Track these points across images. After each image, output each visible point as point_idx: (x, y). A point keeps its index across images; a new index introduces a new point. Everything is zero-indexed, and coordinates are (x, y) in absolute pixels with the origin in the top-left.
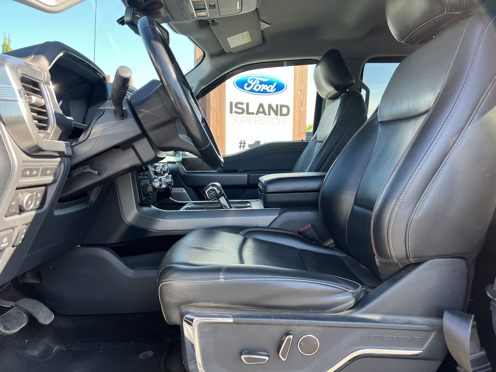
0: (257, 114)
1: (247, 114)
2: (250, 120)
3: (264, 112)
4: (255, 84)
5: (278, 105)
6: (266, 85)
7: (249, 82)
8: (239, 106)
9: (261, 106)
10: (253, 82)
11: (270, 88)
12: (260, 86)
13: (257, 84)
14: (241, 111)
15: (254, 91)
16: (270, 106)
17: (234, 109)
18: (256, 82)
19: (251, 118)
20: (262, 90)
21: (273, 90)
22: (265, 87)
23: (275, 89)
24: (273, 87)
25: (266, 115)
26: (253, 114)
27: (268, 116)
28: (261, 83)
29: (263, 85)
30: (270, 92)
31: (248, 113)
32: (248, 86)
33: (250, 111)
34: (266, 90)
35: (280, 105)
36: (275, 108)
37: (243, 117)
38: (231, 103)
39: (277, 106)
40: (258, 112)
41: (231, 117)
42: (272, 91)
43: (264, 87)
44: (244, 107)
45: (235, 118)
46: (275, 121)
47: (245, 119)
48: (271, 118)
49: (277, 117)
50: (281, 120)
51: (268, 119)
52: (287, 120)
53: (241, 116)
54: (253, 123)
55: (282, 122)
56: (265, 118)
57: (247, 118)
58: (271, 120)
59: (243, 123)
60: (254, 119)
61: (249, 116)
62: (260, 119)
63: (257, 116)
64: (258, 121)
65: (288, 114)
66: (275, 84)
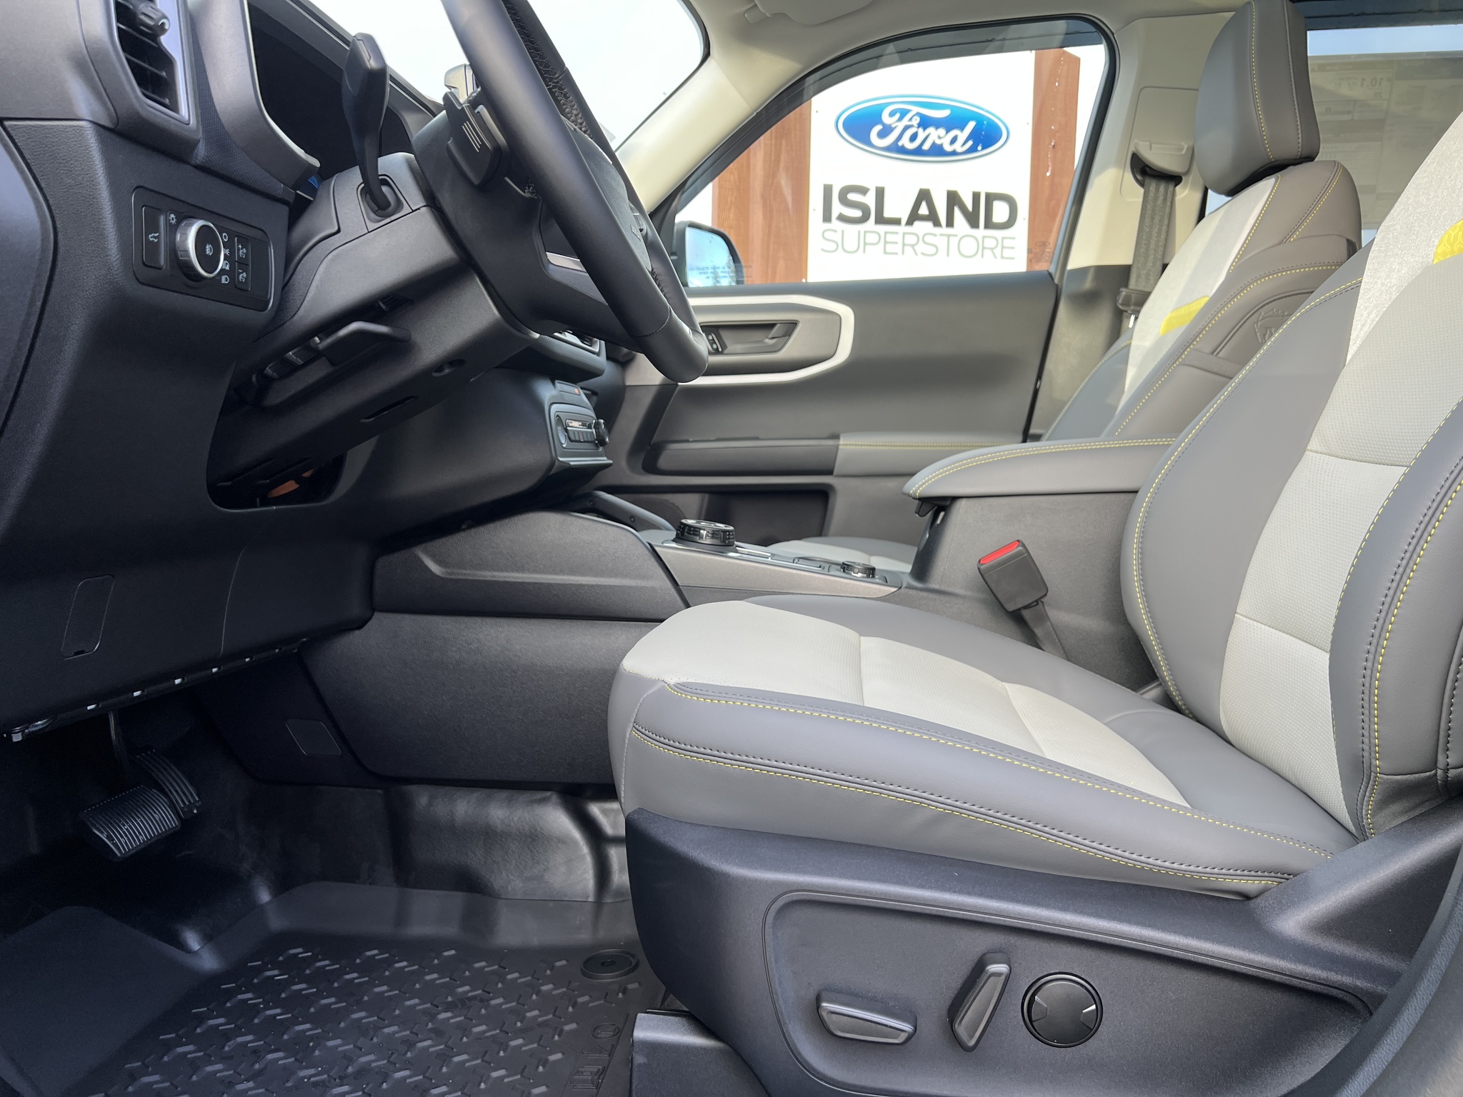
0: (910, 222)
1: (876, 223)
2: (886, 242)
3: (933, 218)
4: (906, 128)
5: (979, 193)
6: (942, 131)
7: (886, 119)
8: (852, 197)
9: (924, 196)
10: (900, 119)
11: (953, 141)
13: (911, 126)
14: (857, 213)
15: (903, 150)
16: (953, 198)
17: (837, 208)
18: (911, 119)
19: (889, 238)
20: (926, 147)
21: (963, 145)
22: (939, 137)
23: (970, 143)
24: (963, 135)
25: (940, 226)
26: (896, 222)
27: (944, 230)
28: (925, 123)
29: (931, 130)
30: (954, 153)
31: (881, 220)
32: (883, 134)
33: (888, 213)
34: (942, 145)
35: (986, 194)
36: (969, 205)
37: (865, 232)
38: (828, 190)
39: (976, 197)
40: (914, 217)
41: (827, 235)
42: (960, 150)
43: (934, 135)
44: (870, 200)
45: (837, 237)
46: (969, 246)
47: (872, 238)
48: (956, 236)
49: (974, 232)
50: (990, 243)
51: (946, 238)
52: (1007, 242)
53: (859, 231)
54: (896, 254)
55: (992, 249)
56: (935, 235)
57: (877, 237)
58: (954, 241)
59: (864, 251)
60: (898, 238)
61: (882, 228)
62: (921, 239)
63: (909, 229)
64: (913, 246)
65: (1010, 223)
66: (971, 126)
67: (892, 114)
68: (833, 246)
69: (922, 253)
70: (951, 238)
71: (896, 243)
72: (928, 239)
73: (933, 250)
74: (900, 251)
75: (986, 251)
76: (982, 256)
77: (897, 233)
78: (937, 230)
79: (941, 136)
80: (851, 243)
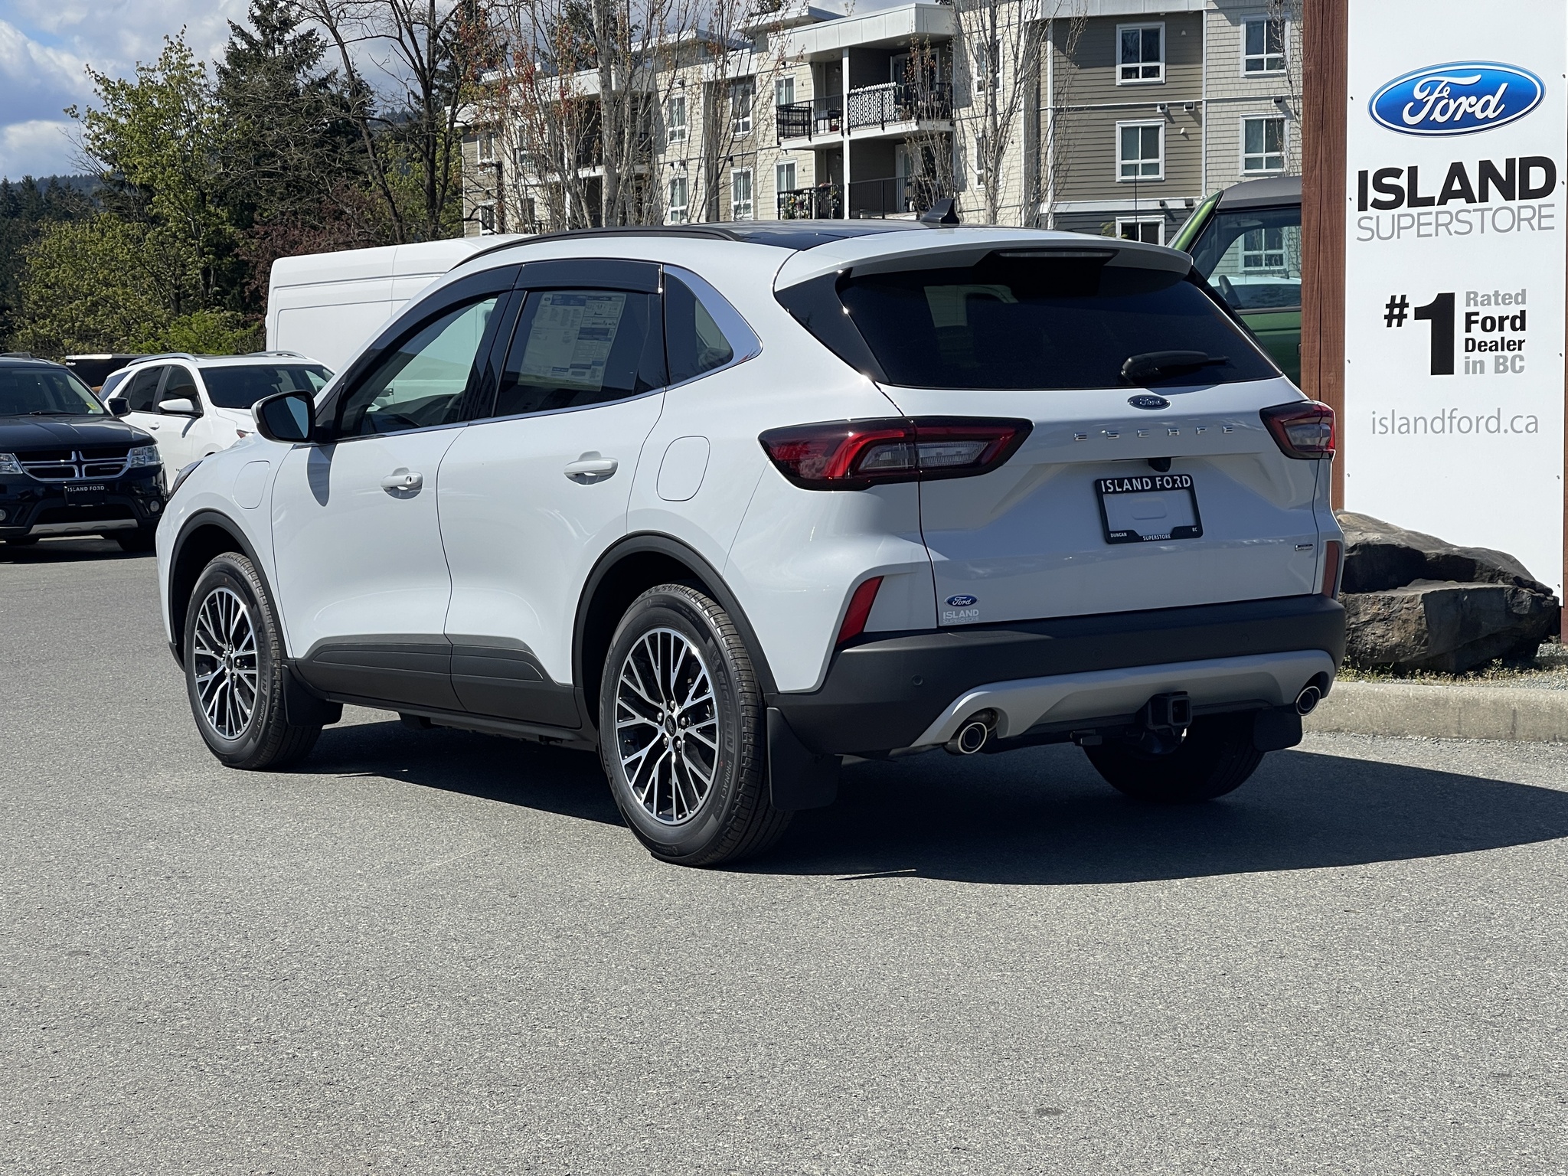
0: (1443, 201)
1: (1410, 205)
2: (1419, 224)
3: (1466, 194)
4: (1438, 100)
5: (1513, 161)
6: (1473, 100)
7: (1418, 95)
8: (1387, 181)
9: (1457, 170)
10: (1430, 94)
11: (1484, 109)
12: (1453, 106)
13: (1443, 98)
14: (1390, 197)
15: (1436, 125)
16: (1487, 169)
17: (1373, 194)
18: (1441, 92)
19: (1423, 219)
20: (1457, 118)
21: (1494, 111)
22: (1471, 106)
23: (1503, 106)
24: (1494, 101)
25: (1474, 201)
26: (1429, 202)
27: (1478, 205)
28: (1457, 92)
29: (1463, 99)
30: (1487, 120)
31: (1415, 202)
32: (1413, 113)
33: (1421, 193)
34: (1473, 114)
35: (1522, 161)
36: (1503, 173)
37: (1399, 216)
38: (1363, 175)
39: (1510, 163)
40: (1447, 194)
41: (1365, 223)
42: (1492, 115)
43: (1466, 104)
44: (1403, 182)
45: (1372, 224)
46: (1504, 219)
47: (1406, 221)
48: (1491, 209)
49: (1510, 203)
50: (1526, 213)
51: (1480, 213)
52: (1545, 212)
53: (1393, 216)
54: (1431, 235)
55: (1529, 220)
56: (1469, 212)
57: (1410, 218)
58: (1488, 215)
59: (1399, 237)
60: (1432, 219)
61: (1415, 211)
62: (1455, 217)
63: (1442, 208)
64: (1446, 225)
65: (1548, 188)
66: (1504, 86)
67: (1422, 90)
68: (1369, 234)
69: (1456, 232)
70: (1486, 213)
71: (1430, 224)
72: (1461, 216)
73: (1467, 227)
74: (1434, 235)
75: (1522, 223)
76: (1519, 230)
77: (1431, 213)
78: (1472, 206)
79: (1473, 103)
80: (1385, 231)
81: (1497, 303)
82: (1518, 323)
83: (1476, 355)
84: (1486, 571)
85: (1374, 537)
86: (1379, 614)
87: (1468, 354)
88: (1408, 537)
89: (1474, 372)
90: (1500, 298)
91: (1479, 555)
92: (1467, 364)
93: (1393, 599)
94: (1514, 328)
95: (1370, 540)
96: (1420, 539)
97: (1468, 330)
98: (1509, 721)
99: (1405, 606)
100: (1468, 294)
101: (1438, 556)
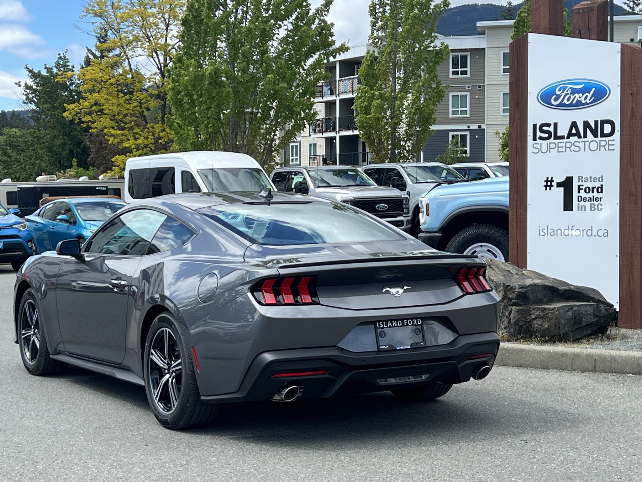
0: (568, 138)
1: (555, 139)
2: (558, 147)
3: (578, 135)
4: (566, 95)
5: (598, 121)
6: (581, 95)
7: (558, 92)
8: (545, 128)
9: (574, 125)
10: (563, 92)
11: (585, 99)
12: (572, 97)
13: (568, 94)
14: (546, 135)
15: (565, 105)
16: (586, 125)
17: (539, 134)
18: (567, 91)
19: (560, 145)
20: (574, 102)
21: (589, 100)
22: (580, 97)
23: (593, 98)
24: (589, 96)
25: (581, 138)
26: (562, 137)
27: (583, 139)
29: (576, 95)
30: (586, 104)
31: (556, 137)
32: (556, 100)
33: (558, 135)
34: (581, 101)
35: (601, 121)
36: (593, 126)
37: (550, 143)
38: (535, 126)
39: (596, 122)
40: (570, 135)
41: (535, 146)
42: (588, 102)
43: (578, 97)
44: (551, 129)
45: (539, 147)
46: (594, 146)
47: (553, 146)
48: (588, 141)
49: (596, 139)
50: (603, 143)
51: (583, 143)
52: (611, 143)
53: (547, 143)
54: (563, 152)
55: (604, 146)
56: (579, 142)
57: (554, 144)
58: (587, 144)
59: (550, 152)
60: (563, 145)
61: (556, 141)
62: (573, 144)
63: (568, 140)
64: (570, 148)
65: (612, 133)
66: (594, 90)
67: (559, 90)
68: (537, 151)
69: (574, 151)
70: (586, 143)
71: (563, 147)
72: (576, 144)
73: (578, 149)
75: (601, 147)
76: (600, 150)
77: (563, 142)
78: (580, 140)
79: (581, 96)
81: (591, 181)
82: (600, 189)
83: (582, 203)
84: (585, 297)
85: (538, 281)
86: (539, 315)
87: (579, 202)
88: (553, 281)
89: (582, 210)
90: (592, 179)
91: (582, 290)
92: (578, 207)
93: (545, 309)
94: (598, 192)
95: (536, 283)
96: (557, 282)
97: (579, 192)
98: (593, 364)
99: (550, 312)
100: (579, 177)
101: (565, 290)
